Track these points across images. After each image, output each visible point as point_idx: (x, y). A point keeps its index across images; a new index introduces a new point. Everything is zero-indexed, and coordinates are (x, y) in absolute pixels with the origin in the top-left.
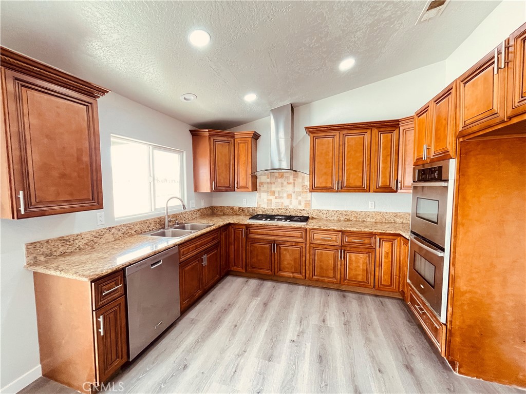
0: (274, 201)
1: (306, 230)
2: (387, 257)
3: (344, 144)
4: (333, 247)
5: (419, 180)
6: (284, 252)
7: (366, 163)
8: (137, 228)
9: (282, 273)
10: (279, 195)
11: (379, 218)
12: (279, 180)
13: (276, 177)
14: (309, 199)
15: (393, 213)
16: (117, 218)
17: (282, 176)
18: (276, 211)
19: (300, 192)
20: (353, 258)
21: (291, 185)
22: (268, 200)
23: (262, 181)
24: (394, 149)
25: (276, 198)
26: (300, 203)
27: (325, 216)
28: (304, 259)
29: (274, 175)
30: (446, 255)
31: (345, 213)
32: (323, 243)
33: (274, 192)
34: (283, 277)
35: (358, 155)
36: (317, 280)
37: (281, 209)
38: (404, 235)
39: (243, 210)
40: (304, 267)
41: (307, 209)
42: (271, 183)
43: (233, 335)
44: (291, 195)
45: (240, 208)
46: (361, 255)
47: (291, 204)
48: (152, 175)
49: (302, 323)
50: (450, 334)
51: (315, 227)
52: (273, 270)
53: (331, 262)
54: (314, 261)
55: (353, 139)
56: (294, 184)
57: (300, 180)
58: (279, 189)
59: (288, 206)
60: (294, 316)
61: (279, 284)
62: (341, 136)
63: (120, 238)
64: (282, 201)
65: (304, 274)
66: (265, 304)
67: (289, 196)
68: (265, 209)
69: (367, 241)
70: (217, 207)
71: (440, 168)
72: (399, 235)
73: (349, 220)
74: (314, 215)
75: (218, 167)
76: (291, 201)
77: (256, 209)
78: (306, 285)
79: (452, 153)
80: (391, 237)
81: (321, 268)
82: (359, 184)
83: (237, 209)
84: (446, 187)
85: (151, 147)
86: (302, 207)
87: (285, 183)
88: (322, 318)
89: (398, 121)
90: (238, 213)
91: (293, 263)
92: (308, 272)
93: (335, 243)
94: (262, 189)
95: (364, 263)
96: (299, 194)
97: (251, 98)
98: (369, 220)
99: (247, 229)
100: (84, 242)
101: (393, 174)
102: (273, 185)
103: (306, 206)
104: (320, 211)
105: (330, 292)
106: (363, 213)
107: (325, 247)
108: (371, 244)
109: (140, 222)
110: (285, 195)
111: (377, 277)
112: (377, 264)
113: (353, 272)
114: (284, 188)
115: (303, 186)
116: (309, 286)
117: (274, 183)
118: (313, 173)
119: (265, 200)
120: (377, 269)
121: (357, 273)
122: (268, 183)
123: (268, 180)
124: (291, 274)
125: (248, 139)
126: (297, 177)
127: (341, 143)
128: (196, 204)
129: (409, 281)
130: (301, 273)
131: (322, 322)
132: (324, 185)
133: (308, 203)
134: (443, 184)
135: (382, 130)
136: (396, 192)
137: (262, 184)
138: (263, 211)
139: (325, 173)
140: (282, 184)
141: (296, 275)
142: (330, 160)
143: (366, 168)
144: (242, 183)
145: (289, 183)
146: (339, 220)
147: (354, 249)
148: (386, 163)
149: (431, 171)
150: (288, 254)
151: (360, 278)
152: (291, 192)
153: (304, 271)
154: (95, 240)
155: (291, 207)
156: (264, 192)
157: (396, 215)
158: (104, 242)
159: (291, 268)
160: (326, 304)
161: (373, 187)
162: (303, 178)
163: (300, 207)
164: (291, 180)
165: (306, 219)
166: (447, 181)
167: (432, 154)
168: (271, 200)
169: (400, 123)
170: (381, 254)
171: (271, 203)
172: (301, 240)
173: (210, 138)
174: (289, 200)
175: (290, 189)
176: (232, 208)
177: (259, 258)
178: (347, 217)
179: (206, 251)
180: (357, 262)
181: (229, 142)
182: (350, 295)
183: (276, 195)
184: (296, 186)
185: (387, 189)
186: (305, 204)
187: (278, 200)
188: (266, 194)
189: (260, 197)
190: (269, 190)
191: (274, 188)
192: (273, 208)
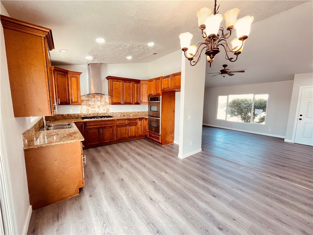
0: (90, 109)
1: (114, 120)
2: (141, 126)
4: (125, 126)
5: (151, 101)
7: (131, 94)
9: (105, 141)
10: (93, 106)
11: (134, 114)
12: (93, 99)
13: (91, 97)
14: (108, 108)
17: (94, 97)
18: (92, 115)
20: (131, 128)
21: (100, 102)
22: (87, 109)
23: (83, 99)
24: (139, 90)
25: (92, 108)
26: (104, 110)
27: (115, 115)
28: (114, 132)
30: (160, 119)
31: (123, 113)
32: (121, 124)
33: (90, 105)
34: (105, 143)
35: (129, 90)
36: (120, 140)
37: (95, 113)
38: (146, 117)
40: (114, 136)
41: (108, 113)
42: (88, 100)
45: (68, 115)
46: (134, 127)
47: (100, 111)
49: (125, 151)
50: (162, 137)
51: (118, 119)
53: (124, 131)
54: (118, 132)
55: (127, 84)
56: (101, 101)
57: (103, 99)
58: (93, 103)
59: (98, 112)
62: (123, 82)
64: (95, 109)
65: (114, 139)
66: (107, 152)
67: (99, 107)
68: (86, 114)
71: (158, 98)
72: (144, 118)
73: (124, 116)
74: (111, 115)
75: (60, 90)
77: (80, 115)
79: (161, 94)
81: (121, 135)
82: (129, 102)
83: (66, 115)
84: (160, 102)
86: (105, 112)
87: (96, 101)
88: (130, 148)
89: (140, 80)
90: (67, 118)
93: (125, 124)
94: (83, 103)
95: (135, 129)
96: (103, 106)
98: (131, 115)
99: (85, 124)
101: (139, 98)
102: (89, 101)
103: (107, 111)
104: (113, 113)
106: (129, 113)
107: (122, 126)
108: (136, 122)
110: (96, 106)
111: (138, 133)
113: (132, 133)
114: (96, 103)
115: (105, 102)
118: (113, 96)
119: (85, 110)
120: (138, 130)
122: (86, 100)
123: (87, 99)
124: (108, 141)
126: (102, 97)
127: (123, 85)
129: (148, 130)
132: (117, 102)
133: (108, 110)
134: (159, 102)
135: (135, 82)
136: (140, 104)
137: (82, 101)
138: (84, 116)
139: (118, 97)
140: (95, 101)
141: (111, 140)
142: (119, 92)
143: (131, 96)
144: (75, 100)
145: (98, 101)
147: (132, 125)
148: (137, 94)
149: (156, 98)
150: (107, 132)
151: (134, 135)
152: (99, 105)
155: (100, 112)
156: (84, 105)
157: (139, 112)
159: (109, 138)
161: (134, 103)
162: (105, 98)
164: (99, 99)
166: (160, 101)
167: (155, 93)
168: (89, 109)
170: (139, 125)
171: (89, 111)
172: (113, 125)
173: (54, 72)
174: (99, 109)
176: (62, 115)
177: (93, 137)
180: (133, 129)
181: (65, 75)
182: (132, 141)
183: (92, 106)
185: (137, 103)
187: (93, 109)
188: (85, 106)
189: (82, 108)
190: (87, 104)
191: (90, 103)
192: (90, 113)
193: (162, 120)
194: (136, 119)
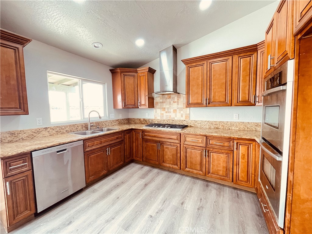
0: (165, 114)
1: (180, 134)
2: (243, 158)
3: (210, 70)
4: (199, 148)
6: (166, 150)
7: (229, 83)
8: (67, 129)
9: (164, 164)
10: (168, 110)
11: (242, 127)
12: (168, 100)
13: (166, 98)
14: (188, 113)
15: (254, 123)
16: (52, 123)
17: (170, 97)
18: (166, 122)
19: (182, 108)
20: (216, 157)
21: (176, 104)
22: (161, 114)
23: (157, 101)
24: (253, 70)
25: (166, 112)
26: (182, 116)
27: (199, 125)
28: (179, 155)
29: (165, 97)
30: (284, 160)
31: (214, 123)
32: (192, 144)
33: (165, 108)
34: (165, 166)
35: (222, 77)
36: (189, 172)
37: (169, 120)
38: (257, 140)
39: (146, 121)
40: (179, 161)
41: (187, 120)
42: (163, 102)
43: (113, 204)
44: (176, 110)
45: (144, 119)
46: (222, 155)
47: (176, 116)
48: (81, 98)
49: (165, 203)
52: (159, 162)
53: (199, 158)
54: (186, 157)
55: (218, 65)
57: (181, 100)
58: (168, 106)
59: (174, 118)
60: (161, 197)
61: (162, 171)
62: (209, 64)
63: (54, 134)
64: (170, 114)
65: (179, 166)
66: (146, 185)
67: (175, 111)
68: (159, 120)
69: (226, 144)
70: (131, 119)
72: (254, 140)
73: (217, 128)
74: (192, 124)
75: (127, 92)
76: (176, 114)
77: (153, 120)
78: (181, 174)
79: (290, 55)
80: (247, 142)
81: (191, 163)
82: (223, 100)
83: (143, 120)
84: (284, 91)
85: (80, 80)
86: (183, 119)
87: (172, 102)
88: (181, 202)
89: (256, 45)
90: (143, 122)
91: (171, 157)
92: (182, 165)
93: (201, 145)
94: (157, 107)
95: (224, 161)
96: (181, 109)
97: (140, 43)
98: (233, 128)
99: (142, 133)
100: (25, 135)
101: (252, 90)
102: (164, 104)
103: (186, 118)
104: (196, 121)
105: (198, 181)
106: (229, 123)
107: (194, 147)
108: (229, 147)
109: (70, 126)
110: (172, 110)
111: (235, 174)
112: (235, 163)
113: (215, 168)
114: (171, 106)
116: (183, 175)
117: (165, 102)
118: (188, 93)
119: (159, 114)
120: (235, 167)
121: (219, 168)
122: (161, 103)
123: (161, 101)
124: (170, 165)
125: (145, 73)
126: (180, 98)
127: (208, 69)
128: (114, 116)
129: (259, 180)
130: (177, 165)
131: (181, 205)
132: (196, 101)
133: (188, 116)
134: (281, 88)
135: (241, 55)
136: (255, 105)
137: (157, 103)
138: (158, 122)
139: (197, 93)
140: (170, 102)
141: (174, 166)
142: (201, 83)
143: (229, 87)
144: (143, 103)
145: (174, 102)
146: (210, 128)
147: (216, 150)
148: (245, 82)
149: (276, 77)
150: (168, 151)
151: (220, 173)
152: (176, 108)
153: (179, 164)
154: (35, 134)
155: (176, 119)
156: (159, 108)
158: (41, 136)
159: (171, 161)
160: (190, 190)
161: (235, 101)
162: (184, 98)
163: (182, 119)
164: (176, 100)
165: (184, 127)
166: (285, 84)
167: (276, 62)
168: (163, 114)
169: (258, 47)
170: (238, 154)
171: (163, 116)
172: (177, 142)
173: (121, 74)
174: (174, 114)
175: (175, 106)
176: (140, 120)
177: (150, 152)
178: (216, 126)
179: (111, 146)
180: (218, 160)
181: (133, 76)
182: (213, 185)
183: (166, 110)
184: (179, 103)
185: (247, 103)
186: (185, 116)
187: (168, 114)
188: (159, 110)
189: (156, 112)
190: (162, 107)
191: (165, 106)
192: (164, 119)
193: (291, 169)
194: (230, 139)
